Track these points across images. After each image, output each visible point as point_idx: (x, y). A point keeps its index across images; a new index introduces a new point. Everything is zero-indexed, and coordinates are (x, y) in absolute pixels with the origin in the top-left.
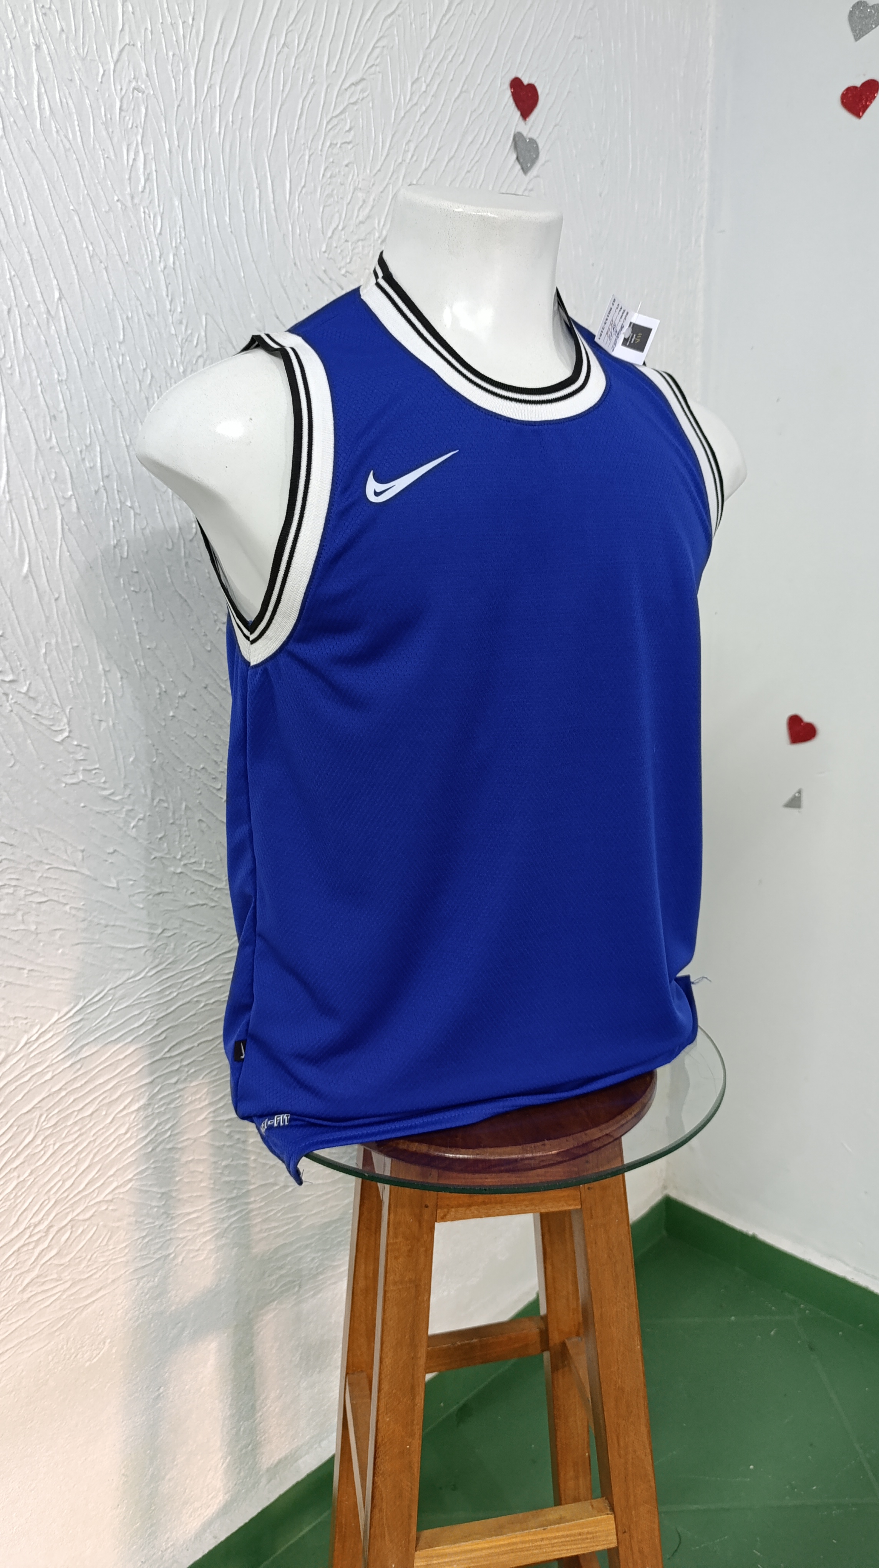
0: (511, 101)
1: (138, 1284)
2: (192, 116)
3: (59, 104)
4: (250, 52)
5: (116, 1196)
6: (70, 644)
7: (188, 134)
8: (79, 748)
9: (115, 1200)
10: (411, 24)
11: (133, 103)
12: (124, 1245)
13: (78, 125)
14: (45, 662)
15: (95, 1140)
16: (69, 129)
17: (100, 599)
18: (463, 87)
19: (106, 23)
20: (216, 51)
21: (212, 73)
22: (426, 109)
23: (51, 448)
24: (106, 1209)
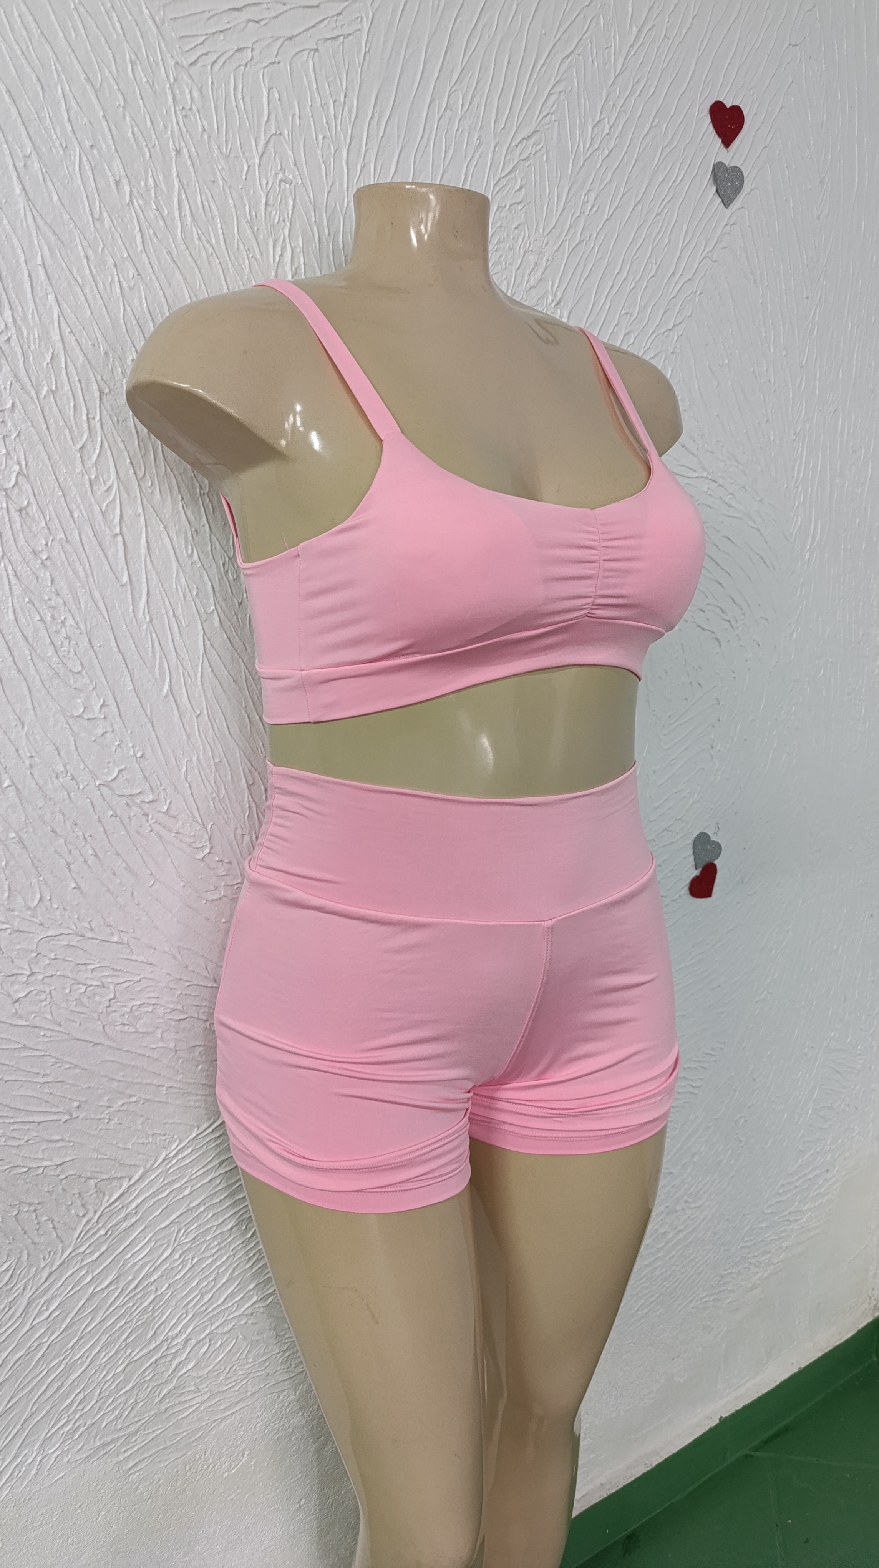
0: (711, 127)
1: (278, 1397)
2: (344, 199)
3: (201, 209)
4: (408, 121)
5: (257, 1310)
6: (212, 760)
7: (339, 219)
8: (221, 863)
9: (255, 1314)
10: (593, 61)
11: (280, 197)
12: (264, 1358)
13: (222, 228)
14: (186, 779)
15: (234, 1255)
16: (212, 233)
17: (243, 711)
18: (653, 121)
19: (250, 116)
20: (370, 127)
21: (366, 151)
22: (610, 153)
23: (192, 564)
24: (246, 1323)
